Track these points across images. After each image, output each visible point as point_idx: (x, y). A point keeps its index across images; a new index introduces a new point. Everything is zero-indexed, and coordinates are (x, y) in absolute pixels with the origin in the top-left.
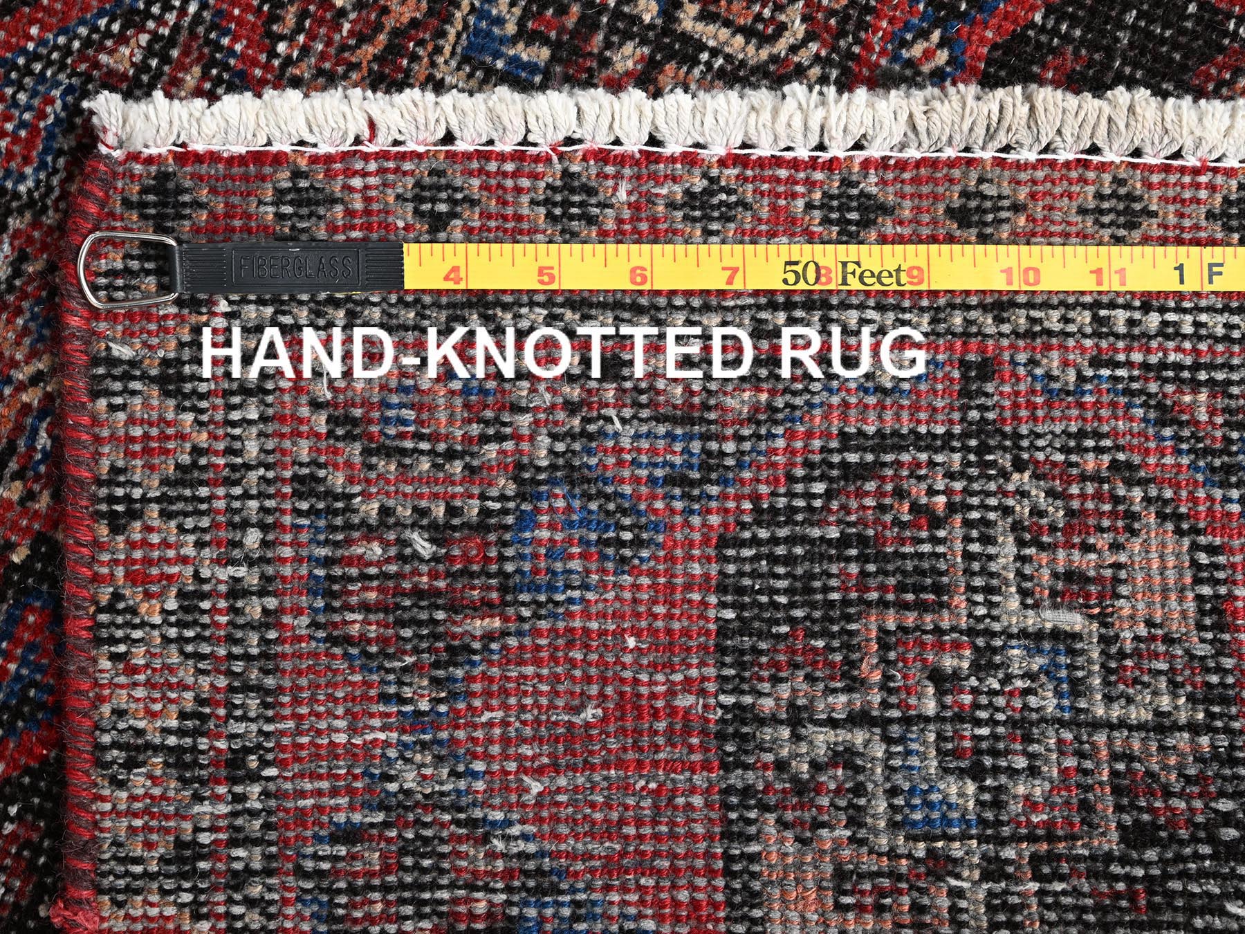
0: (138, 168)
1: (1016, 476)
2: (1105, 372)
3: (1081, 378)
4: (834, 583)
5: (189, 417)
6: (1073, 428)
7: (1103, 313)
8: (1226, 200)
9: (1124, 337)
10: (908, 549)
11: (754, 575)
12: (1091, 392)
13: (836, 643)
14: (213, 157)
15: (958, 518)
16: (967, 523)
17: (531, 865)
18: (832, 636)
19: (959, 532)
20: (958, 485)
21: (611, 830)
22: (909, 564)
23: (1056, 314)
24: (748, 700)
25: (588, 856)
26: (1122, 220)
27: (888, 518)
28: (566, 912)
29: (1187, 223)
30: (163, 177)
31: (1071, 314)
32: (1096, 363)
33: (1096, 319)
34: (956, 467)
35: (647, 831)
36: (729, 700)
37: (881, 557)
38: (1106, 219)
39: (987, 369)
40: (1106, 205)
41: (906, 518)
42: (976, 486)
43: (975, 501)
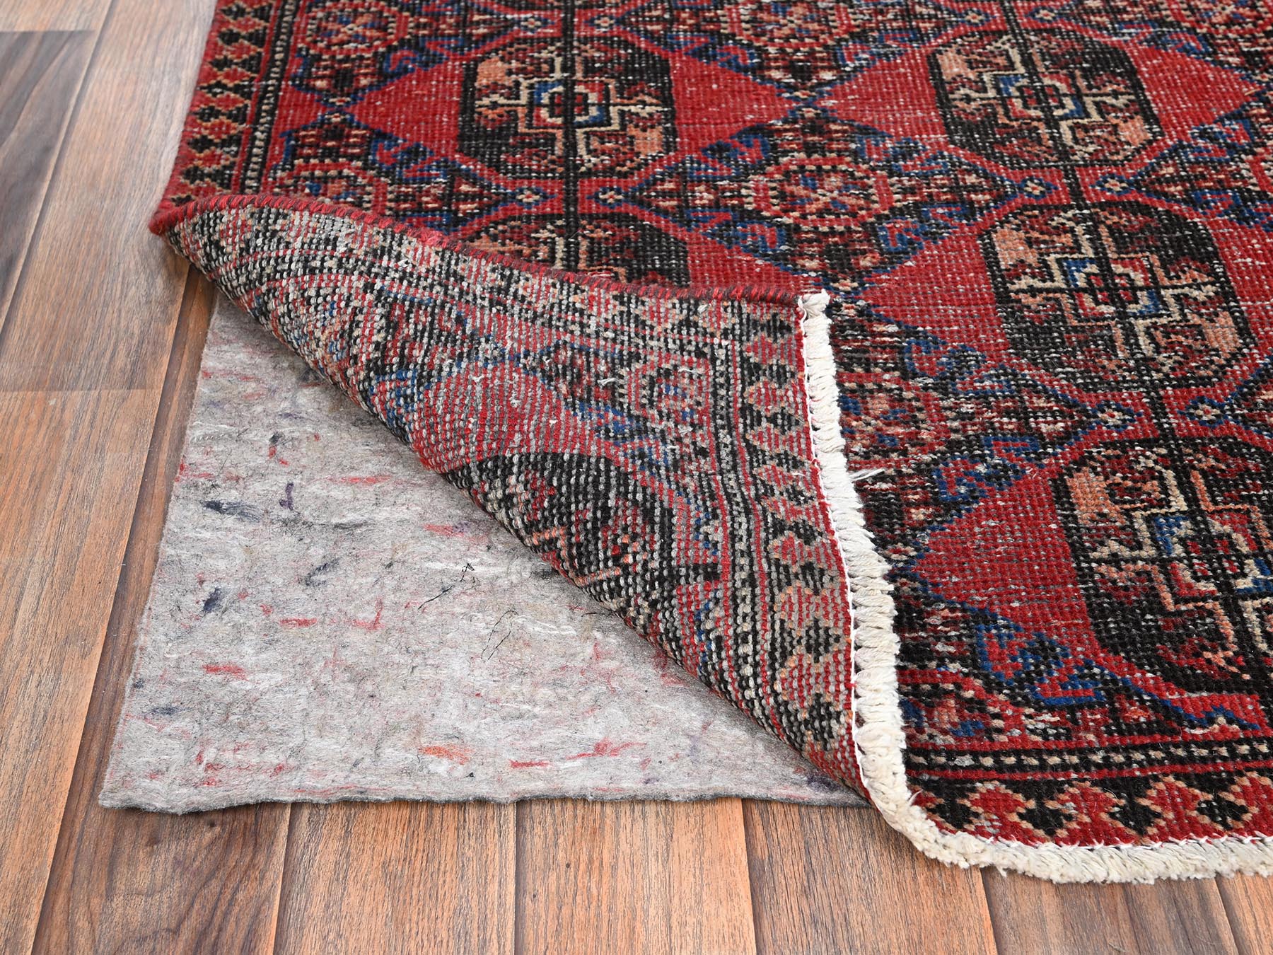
0: (793, 319)
1: (646, 604)
2: (713, 647)
3: (708, 632)
4: (581, 506)
5: (669, 326)
6: (679, 633)
7: (750, 637)
8: (829, 704)
9: (736, 654)
10: (600, 545)
11: (588, 469)
12: (700, 640)
13: (546, 513)
14: (801, 346)
15: (619, 572)
16: (617, 579)
17: (434, 373)
18: (551, 511)
19: (612, 573)
20: (639, 568)
21: (448, 408)
22: (591, 548)
23: (748, 610)
24: (515, 469)
25: (436, 397)
26: (812, 642)
27: (619, 532)
28: (409, 392)
29: (812, 681)
30: (789, 329)
31: (748, 619)
32: (719, 639)
33: (747, 634)
34: (650, 566)
35: (447, 426)
36: (515, 459)
37: (596, 529)
38: (812, 633)
39: (712, 575)
40: (821, 632)
41: (619, 541)
42: (638, 579)
43: (630, 580)
